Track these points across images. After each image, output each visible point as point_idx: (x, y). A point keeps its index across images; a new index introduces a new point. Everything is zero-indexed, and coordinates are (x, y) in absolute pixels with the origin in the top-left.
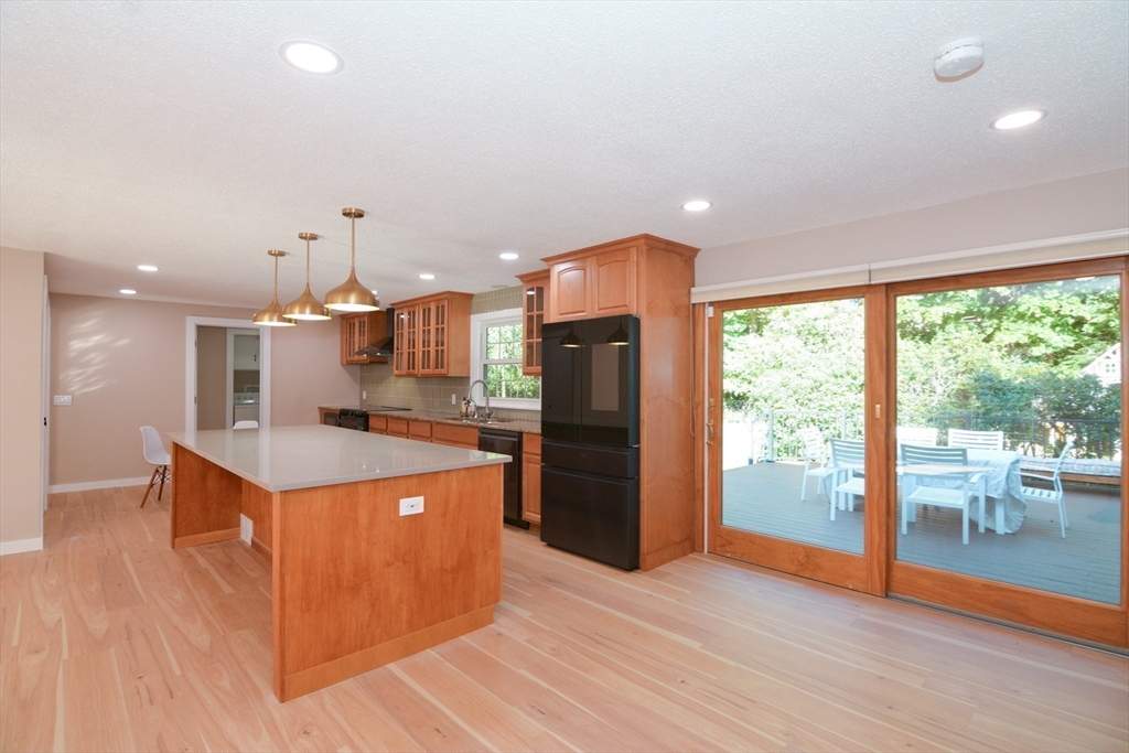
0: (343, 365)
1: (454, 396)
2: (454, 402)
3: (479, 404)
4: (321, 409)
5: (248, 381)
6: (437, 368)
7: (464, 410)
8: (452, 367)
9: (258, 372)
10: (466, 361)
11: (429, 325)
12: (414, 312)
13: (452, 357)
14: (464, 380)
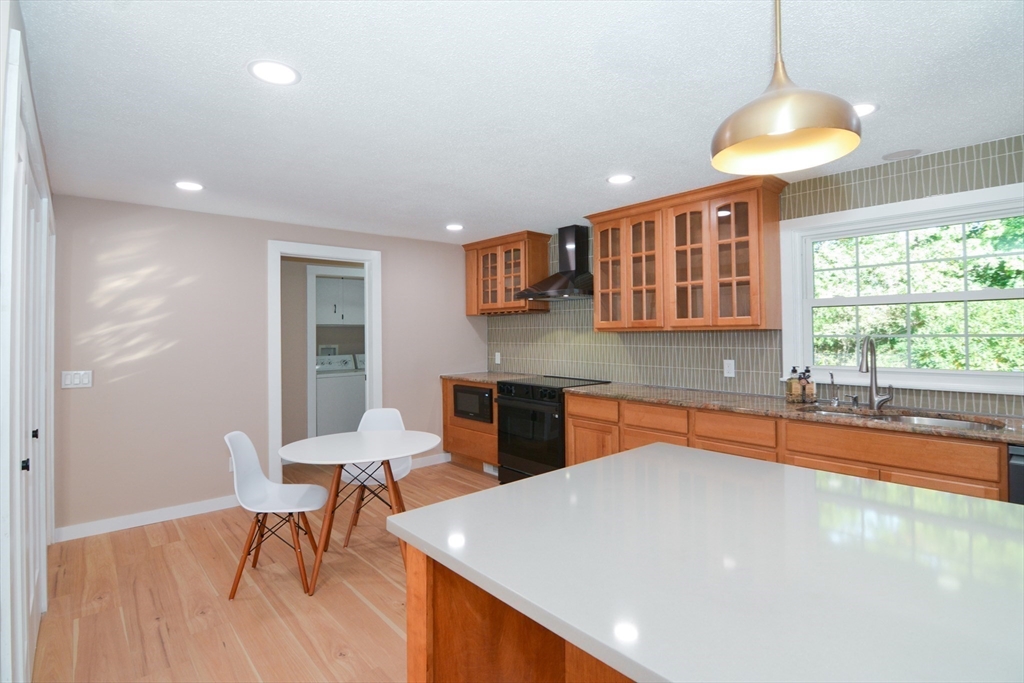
0: (468, 315)
1: (729, 364)
2: (729, 372)
4: (445, 380)
5: (346, 341)
7: (797, 391)
9: (362, 328)
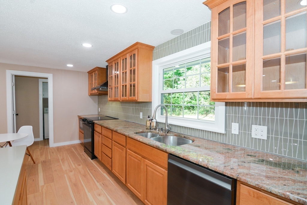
0: (89, 96)
1: (141, 114)
2: (141, 117)
3: (159, 120)
6: (131, 96)
7: (148, 125)
8: (140, 95)
10: (149, 91)
11: (126, 69)
12: (118, 63)
13: (140, 89)
14: (148, 104)
